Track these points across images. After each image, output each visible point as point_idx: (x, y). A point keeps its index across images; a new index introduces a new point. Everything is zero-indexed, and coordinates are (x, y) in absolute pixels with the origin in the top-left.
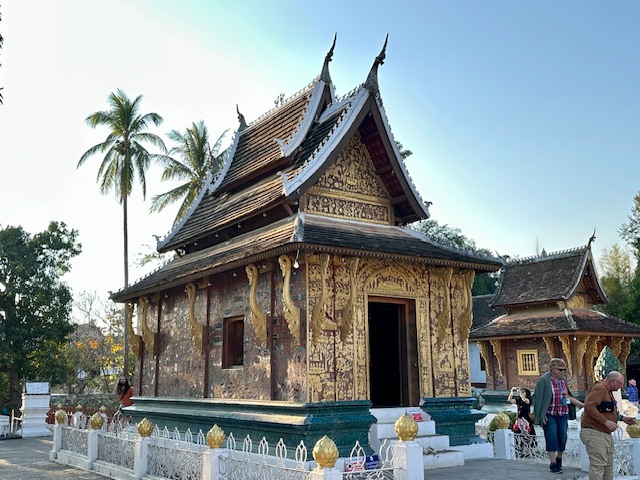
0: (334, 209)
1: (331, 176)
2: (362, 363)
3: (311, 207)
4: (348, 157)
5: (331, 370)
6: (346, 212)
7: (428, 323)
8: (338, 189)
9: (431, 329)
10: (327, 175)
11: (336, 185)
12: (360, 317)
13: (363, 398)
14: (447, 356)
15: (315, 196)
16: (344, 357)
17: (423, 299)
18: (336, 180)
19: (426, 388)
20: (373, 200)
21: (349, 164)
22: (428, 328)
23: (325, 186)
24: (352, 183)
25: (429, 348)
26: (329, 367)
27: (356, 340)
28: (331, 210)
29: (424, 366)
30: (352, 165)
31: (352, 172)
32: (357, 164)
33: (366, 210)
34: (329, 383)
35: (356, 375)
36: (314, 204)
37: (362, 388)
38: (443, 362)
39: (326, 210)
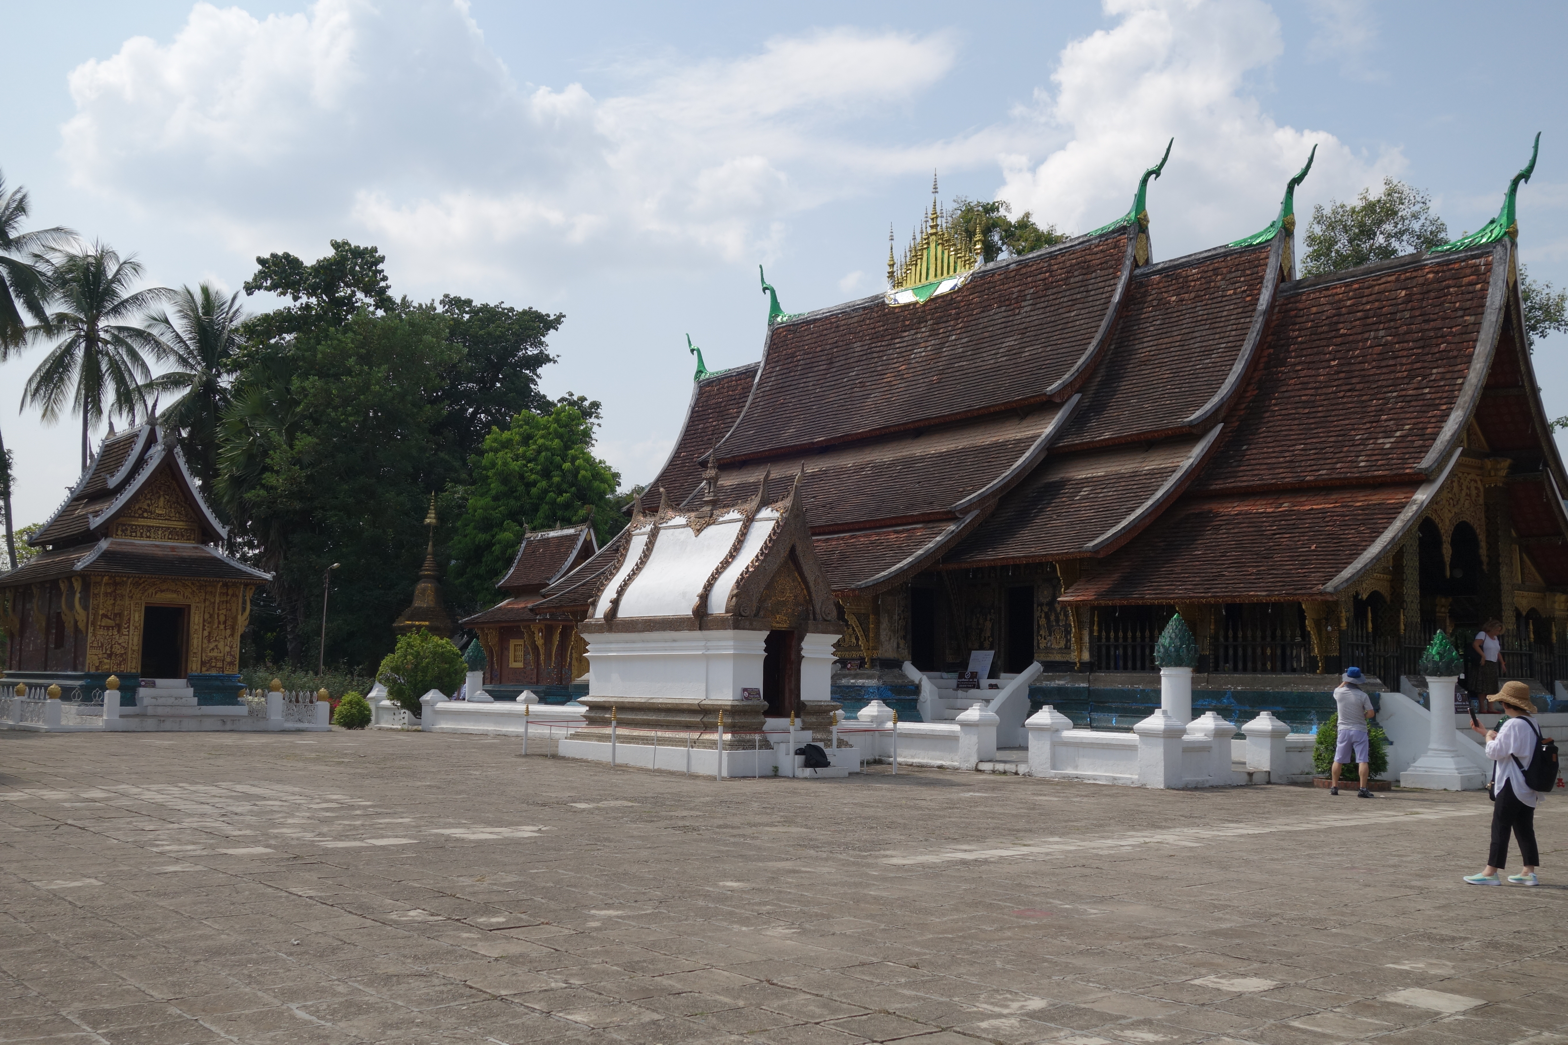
0: (142, 533)
1: (140, 508)
2: (136, 648)
3: (119, 533)
4: (157, 492)
5: (108, 652)
6: (152, 535)
7: (201, 621)
8: (147, 518)
9: (204, 626)
10: (137, 507)
11: (145, 515)
12: (137, 618)
13: (134, 671)
14: (216, 646)
15: (124, 525)
16: (119, 644)
17: (199, 605)
18: (146, 511)
19: (194, 666)
20: (180, 525)
21: (159, 497)
22: (201, 626)
23: (134, 517)
24: (160, 512)
25: (200, 639)
26: (106, 650)
27: (131, 632)
28: (139, 534)
29: (195, 651)
30: (162, 499)
31: (161, 503)
32: (167, 497)
33: (173, 534)
34: (106, 661)
35: (130, 656)
36: (123, 531)
37: (134, 665)
38: (213, 649)
39: (134, 534)
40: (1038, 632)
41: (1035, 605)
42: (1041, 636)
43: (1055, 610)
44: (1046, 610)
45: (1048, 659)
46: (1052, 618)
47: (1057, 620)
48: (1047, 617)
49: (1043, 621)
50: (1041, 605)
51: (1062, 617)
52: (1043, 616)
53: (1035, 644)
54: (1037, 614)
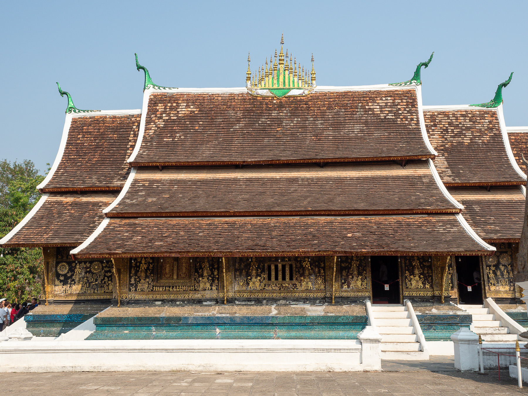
40: (489, 281)
41: (485, 267)
42: (491, 283)
43: (500, 270)
44: (494, 269)
45: (498, 297)
46: (499, 273)
47: (502, 275)
48: (494, 273)
49: (492, 275)
50: (490, 266)
51: (505, 273)
52: (491, 272)
53: (487, 288)
54: (487, 271)
